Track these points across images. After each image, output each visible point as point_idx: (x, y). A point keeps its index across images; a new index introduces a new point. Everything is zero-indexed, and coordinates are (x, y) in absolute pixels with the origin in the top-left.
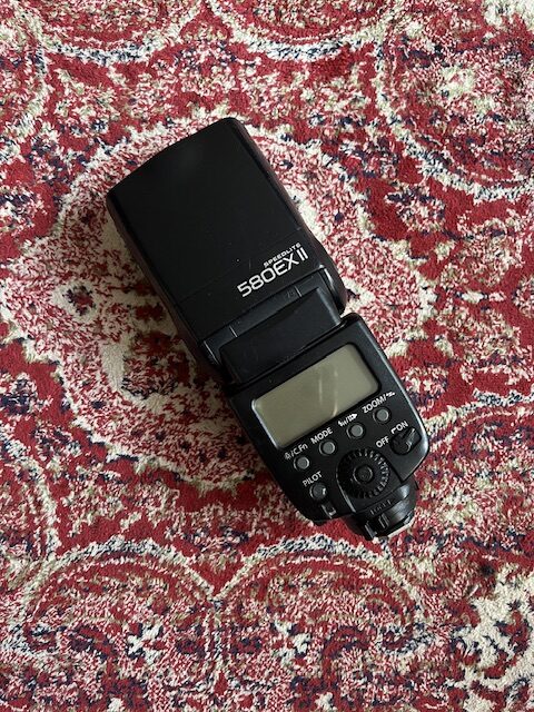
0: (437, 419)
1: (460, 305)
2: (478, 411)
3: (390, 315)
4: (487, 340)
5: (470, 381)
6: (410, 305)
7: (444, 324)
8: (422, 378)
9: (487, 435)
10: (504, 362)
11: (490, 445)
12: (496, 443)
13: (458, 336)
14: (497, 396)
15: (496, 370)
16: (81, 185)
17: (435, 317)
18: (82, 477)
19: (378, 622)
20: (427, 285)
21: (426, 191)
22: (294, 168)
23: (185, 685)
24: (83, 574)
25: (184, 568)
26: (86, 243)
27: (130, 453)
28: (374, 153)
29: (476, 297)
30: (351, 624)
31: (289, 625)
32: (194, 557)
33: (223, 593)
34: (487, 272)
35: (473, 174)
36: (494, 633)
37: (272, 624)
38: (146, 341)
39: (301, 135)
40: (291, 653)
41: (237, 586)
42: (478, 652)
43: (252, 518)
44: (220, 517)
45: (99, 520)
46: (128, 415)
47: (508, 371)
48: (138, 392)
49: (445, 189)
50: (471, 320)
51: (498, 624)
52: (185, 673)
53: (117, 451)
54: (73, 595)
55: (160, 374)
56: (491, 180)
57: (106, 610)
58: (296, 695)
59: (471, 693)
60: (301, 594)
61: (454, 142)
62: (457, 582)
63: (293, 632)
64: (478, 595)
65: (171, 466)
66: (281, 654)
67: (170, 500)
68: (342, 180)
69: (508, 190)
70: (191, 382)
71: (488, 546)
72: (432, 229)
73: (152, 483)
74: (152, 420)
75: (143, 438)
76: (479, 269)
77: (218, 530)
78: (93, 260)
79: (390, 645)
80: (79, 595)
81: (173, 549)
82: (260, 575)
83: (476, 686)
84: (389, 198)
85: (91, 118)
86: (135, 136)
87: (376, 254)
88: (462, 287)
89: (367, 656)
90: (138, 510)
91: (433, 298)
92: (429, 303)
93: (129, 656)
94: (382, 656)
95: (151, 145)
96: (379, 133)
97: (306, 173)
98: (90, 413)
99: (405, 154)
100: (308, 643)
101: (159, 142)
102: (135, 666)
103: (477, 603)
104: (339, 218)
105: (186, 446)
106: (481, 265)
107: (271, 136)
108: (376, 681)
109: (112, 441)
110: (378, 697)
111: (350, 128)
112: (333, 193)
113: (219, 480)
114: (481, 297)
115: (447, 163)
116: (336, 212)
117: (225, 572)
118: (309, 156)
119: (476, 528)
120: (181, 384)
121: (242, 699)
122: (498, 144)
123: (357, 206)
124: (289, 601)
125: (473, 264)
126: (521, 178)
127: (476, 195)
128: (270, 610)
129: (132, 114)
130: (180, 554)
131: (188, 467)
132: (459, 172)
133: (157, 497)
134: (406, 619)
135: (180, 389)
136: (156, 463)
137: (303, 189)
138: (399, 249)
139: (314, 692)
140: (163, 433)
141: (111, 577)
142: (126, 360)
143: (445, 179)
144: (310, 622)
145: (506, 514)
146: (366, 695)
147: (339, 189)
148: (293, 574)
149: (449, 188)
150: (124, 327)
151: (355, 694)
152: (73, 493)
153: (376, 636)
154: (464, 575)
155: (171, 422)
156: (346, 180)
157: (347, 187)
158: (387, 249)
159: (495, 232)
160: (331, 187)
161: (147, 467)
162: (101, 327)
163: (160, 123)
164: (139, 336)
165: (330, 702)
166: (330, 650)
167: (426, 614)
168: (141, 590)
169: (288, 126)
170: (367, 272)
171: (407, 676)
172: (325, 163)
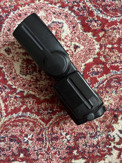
0: (101, 78)
1: (106, 48)
2: (112, 76)
3: (88, 52)
4: (114, 57)
5: (109, 68)
6: (93, 49)
7: (102, 53)
8: (97, 68)
9: (114, 82)
10: (118, 63)
11: (115, 84)
12: (117, 84)
13: (106, 56)
14: (117, 71)
15: (116, 65)
16: (7, 22)
17: (100, 52)
18: (10, 97)
19: (88, 131)
20: (97, 43)
21: (96, 19)
22: (62, 15)
23: (39, 149)
24: (12, 122)
25: (38, 119)
26: (9, 36)
27: (23, 90)
28: (82, 10)
29: (110, 46)
30: (81, 132)
31: (65, 133)
32: (40, 117)
33: (48, 125)
34: (113, 39)
35: (108, 14)
36: (118, 133)
37: (61, 133)
38: (25, 61)
39: (63, 6)
40: (66, 140)
41: (51, 123)
42: (114, 138)
43: (55, 106)
44: (46, 106)
45: (15, 108)
46: (21, 80)
47: (119, 65)
48: (24, 74)
49: (101, 18)
50: (109, 52)
51: (119, 131)
52: (39, 146)
53: (19, 90)
54: (9, 128)
55: (29, 69)
56: (112, 15)
57: (18, 131)
58: (68, 151)
59: (113, 149)
60: (68, 125)
61: (103, 6)
62: (108, 120)
63: (66, 135)
64: (114, 123)
65: (33, 93)
66: (63, 140)
67: (33, 102)
68: (74, 17)
69: (117, 18)
70: (37, 71)
71: (116, 110)
72: (98, 29)
73: (28, 98)
74: (28, 81)
75: (26, 86)
76: (110, 38)
77: (46, 109)
78: (11, 41)
79: (91, 137)
80: (11, 127)
81: (35, 114)
82: (57, 120)
83: (114, 147)
84: (87, 21)
85: (9, 5)
86: (21, 8)
87: (84, 36)
88: (106, 44)
89: (86, 140)
90: (25, 105)
91: (99, 47)
92: (98, 48)
93: (25, 143)
94: (89, 140)
95: (24, 11)
96: (83, 5)
97: (65, 16)
98: (12, 80)
99: (90, 10)
100: (70, 137)
101: (27, 10)
102: (26, 145)
103: (114, 125)
104: (74, 27)
105: (37, 88)
106: (111, 38)
107: (55, 7)
108: (88, 146)
109: (18, 87)
110: (89, 151)
111: (76, 4)
112: (72, 20)
113: (46, 96)
114: (111, 46)
115: (101, 11)
116: (73, 26)
117: (48, 120)
118: (65, 11)
119: (112, 106)
120: (35, 72)
121: (54, 152)
122: (114, 7)
123: (79, 24)
124: (65, 127)
125: (109, 37)
126: (120, 15)
127: (109, 20)
128: (60, 129)
129: (20, 3)
130: (36, 116)
131: (37, 93)
132: (104, 14)
133: (30, 101)
134: (95, 130)
135: (35, 73)
136: (29, 92)
137: (64, 20)
138: (90, 34)
139: (72, 150)
140: (31, 85)
141: (19, 122)
142: (21, 66)
143: (101, 16)
144: (71, 132)
145: (120, 102)
146: (86, 150)
147: (73, 20)
148: (66, 119)
149: (102, 18)
150: (20, 58)
151: (83, 150)
152: (8, 101)
153: (88, 135)
154: (110, 118)
155: (33, 82)
156: (75, 17)
157: (76, 19)
158: (87, 34)
159: (114, 29)
160: (72, 19)
161: (27, 94)
162: (14, 58)
163: (27, 5)
164: (24, 60)
165: (77, 152)
166: (76, 139)
167: (100, 129)
168: (27, 125)
169: (60, 4)
170: (82, 41)
171: (96, 145)
172: (69, 13)
